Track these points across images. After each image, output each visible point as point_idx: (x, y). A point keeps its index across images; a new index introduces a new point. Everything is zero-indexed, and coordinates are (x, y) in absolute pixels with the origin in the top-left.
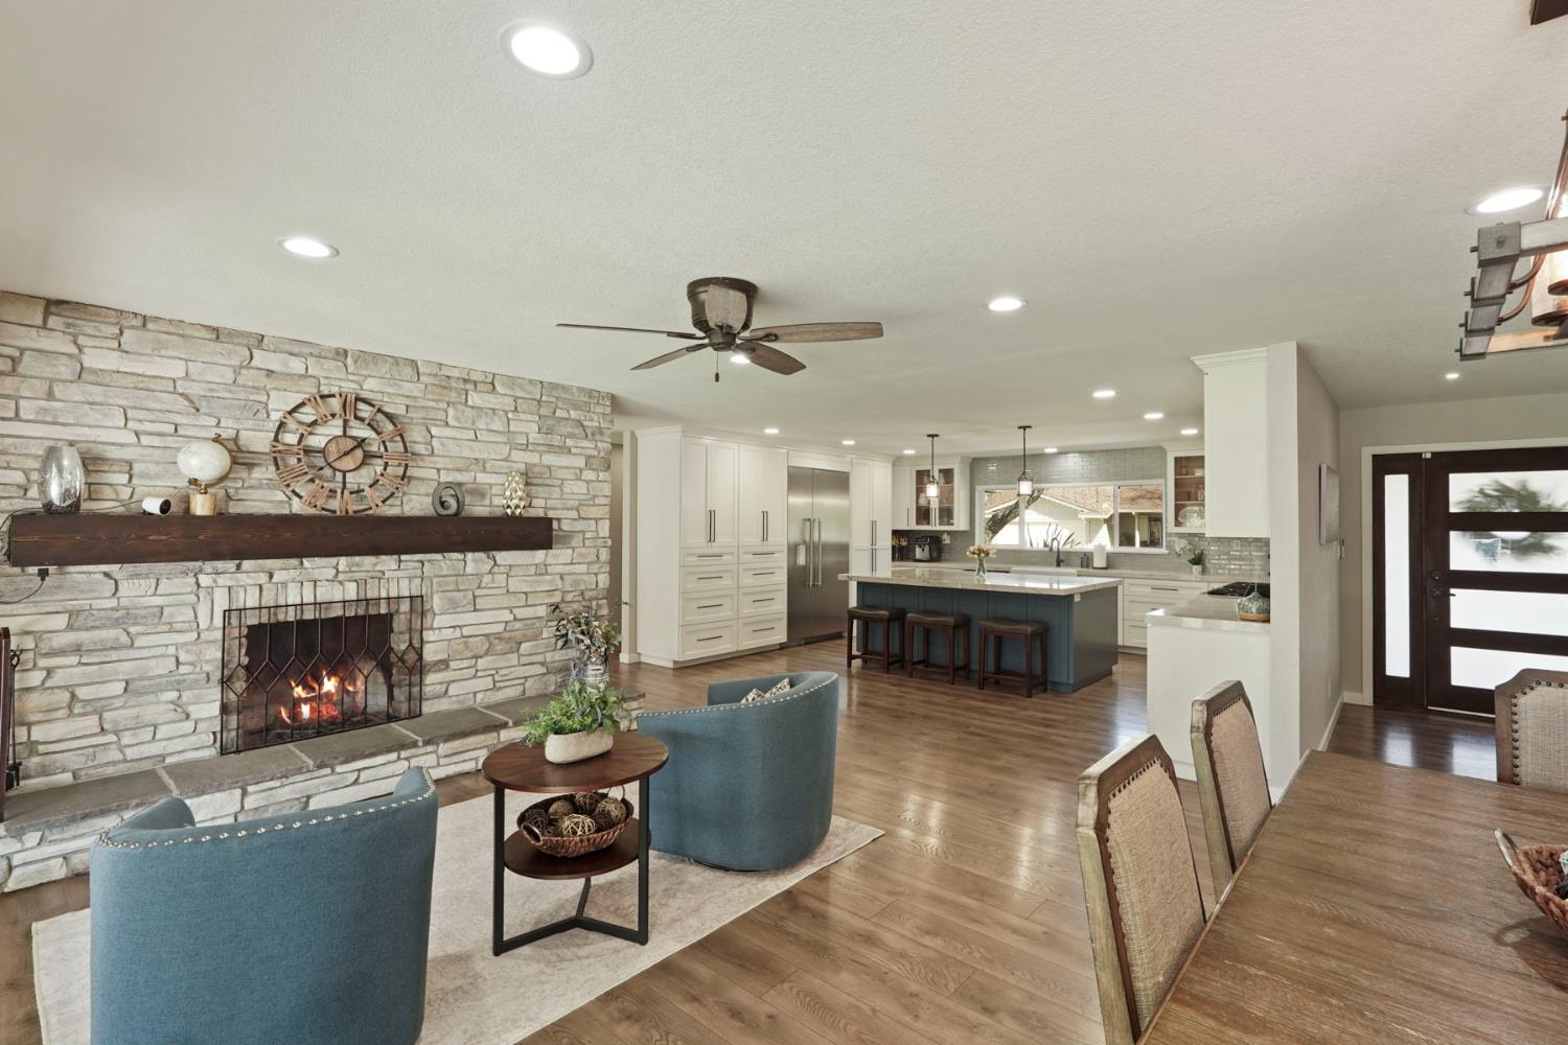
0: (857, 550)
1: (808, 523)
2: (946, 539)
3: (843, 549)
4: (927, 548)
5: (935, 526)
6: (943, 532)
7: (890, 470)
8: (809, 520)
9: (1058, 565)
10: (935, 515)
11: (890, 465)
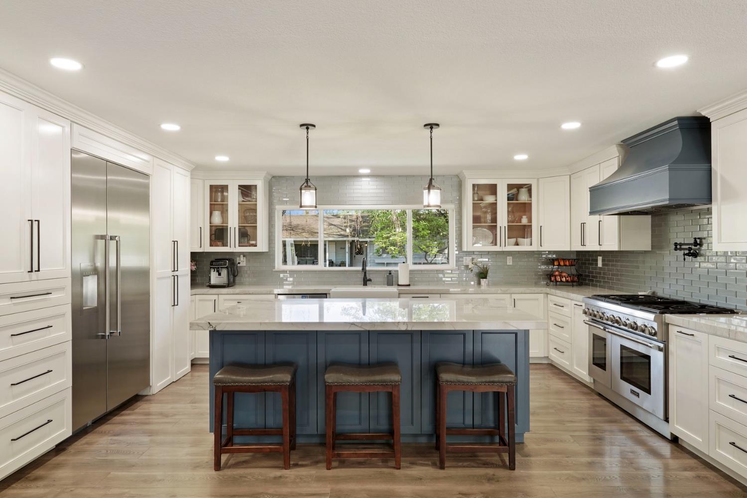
0: (159, 279)
1: (101, 243)
2: (242, 262)
3: (143, 274)
4: (224, 272)
5: (233, 246)
6: (239, 254)
7: (188, 180)
8: (103, 237)
9: (365, 284)
10: (233, 235)
11: (188, 174)
